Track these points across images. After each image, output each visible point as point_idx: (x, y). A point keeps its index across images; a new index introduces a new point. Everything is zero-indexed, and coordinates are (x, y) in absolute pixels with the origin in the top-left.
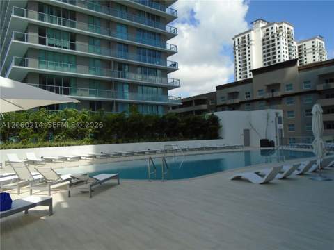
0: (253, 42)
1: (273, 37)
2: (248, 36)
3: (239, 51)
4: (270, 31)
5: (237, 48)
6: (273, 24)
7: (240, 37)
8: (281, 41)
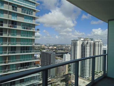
0: (78, 45)
1: (85, 45)
2: (77, 42)
3: (73, 46)
4: (84, 43)
5: (73, 45)
6: (85, 41)
7: (74, 41)
8: (87, 47)
